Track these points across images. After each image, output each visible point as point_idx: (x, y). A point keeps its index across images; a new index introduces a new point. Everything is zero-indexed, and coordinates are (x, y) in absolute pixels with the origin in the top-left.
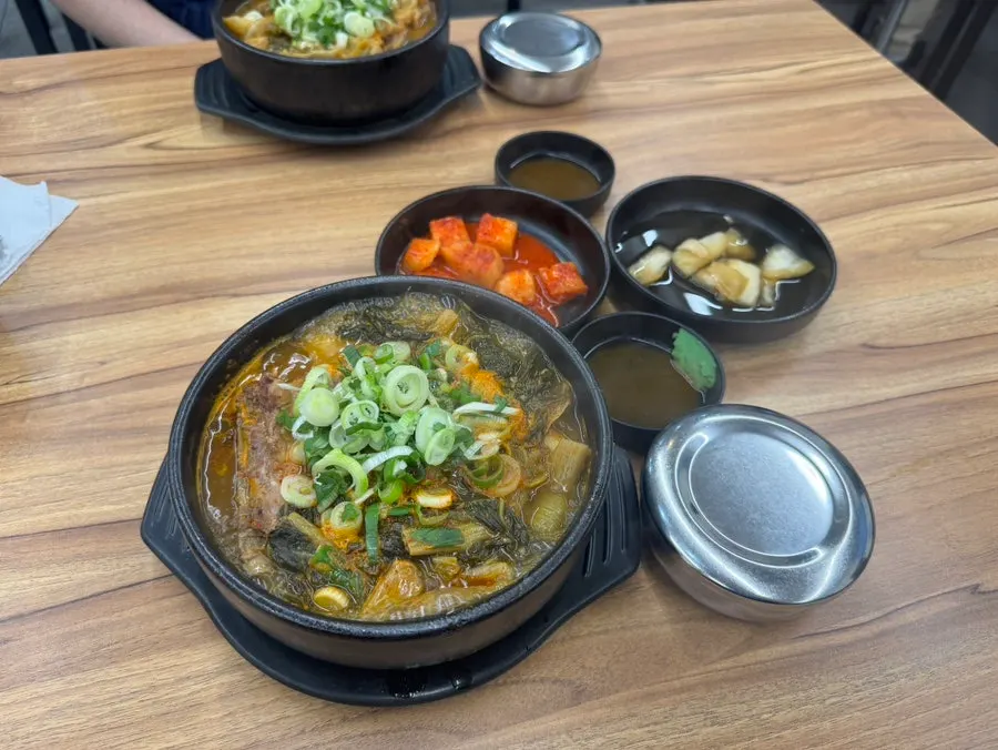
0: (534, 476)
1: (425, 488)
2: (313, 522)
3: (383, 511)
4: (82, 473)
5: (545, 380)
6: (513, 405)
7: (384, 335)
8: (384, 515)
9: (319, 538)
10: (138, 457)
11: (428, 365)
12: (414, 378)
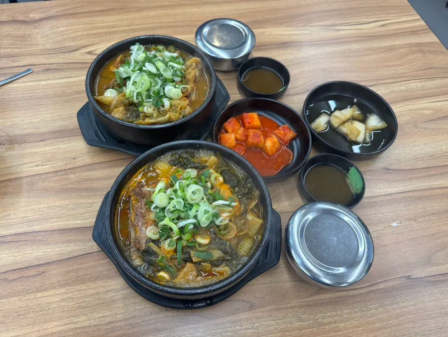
0: (241, 231)
1: (200, 235)
2: (158, 246)
3: (184, 243)
4: (69, 206)
5: (249, 189)
6: (235, 201)
7: (187, 166)
8: (184, 245)
9: (160, 253)
10: (90, 201)
11: (204, 181)
12: (199, 190)
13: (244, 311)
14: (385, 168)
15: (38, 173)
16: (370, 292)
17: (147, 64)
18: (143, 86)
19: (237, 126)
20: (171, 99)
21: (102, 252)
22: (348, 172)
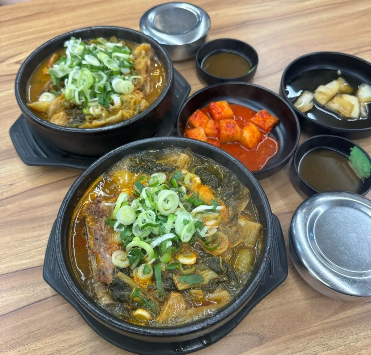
0: (234, 242)
1: (182, 253)
2: (129, 276)
3: (163, 267)
4: (9, 244)
5: (235, 188)
6: (220, 204)
7: (152, 169)
8: (164, 270)
9: (133, 284)
10: (36, 234)
11: (176, 185)
12: (172, 195)
13: (252, 347)
17: (86, 57)
18: (85, 83)
19: (205, 119)
20: (120, 94)
21: (59, 296)
22: (349, 155)
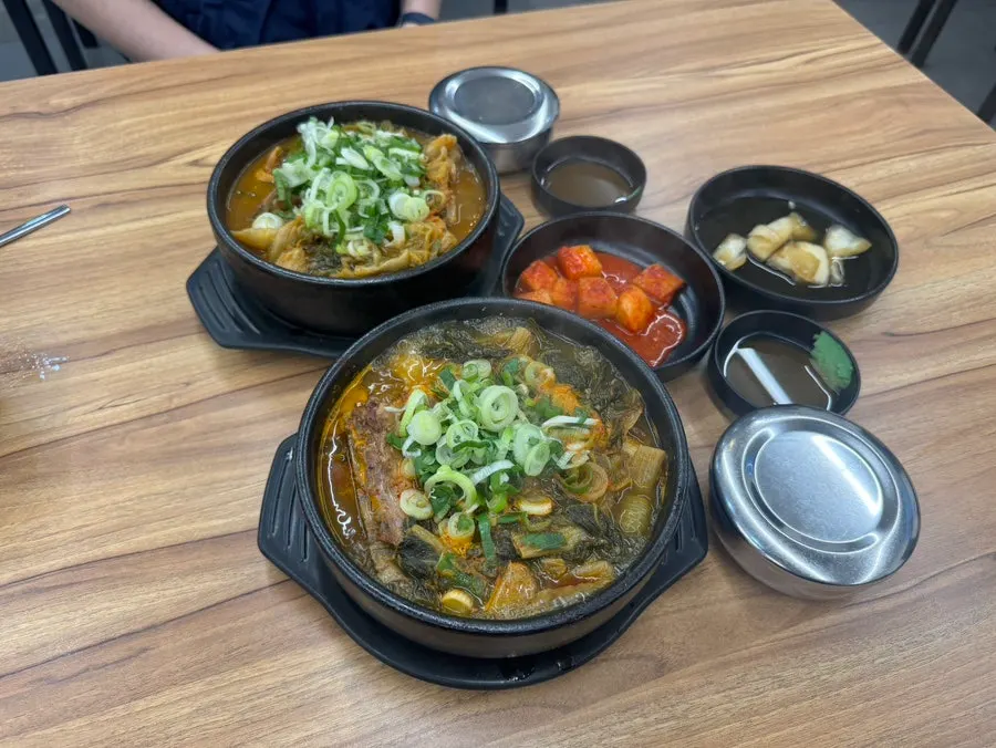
0: (617, 481)
1: (526, 497)
2: (431, 531)
3: (493, 518)
4: (187, 491)
5: (616, 390)
6: (591, 416)
7: (466, 354)
8: (494, 524)
9: (441, 547)
11: (511, 381)
12: (504, 396)
14: (885, 334)
15: (107, 424)
16: (921, 599)
17: (344, 151)
18: (340, 199)
19: (551, 276)
20: (403, 222)
22: (812, 347)
